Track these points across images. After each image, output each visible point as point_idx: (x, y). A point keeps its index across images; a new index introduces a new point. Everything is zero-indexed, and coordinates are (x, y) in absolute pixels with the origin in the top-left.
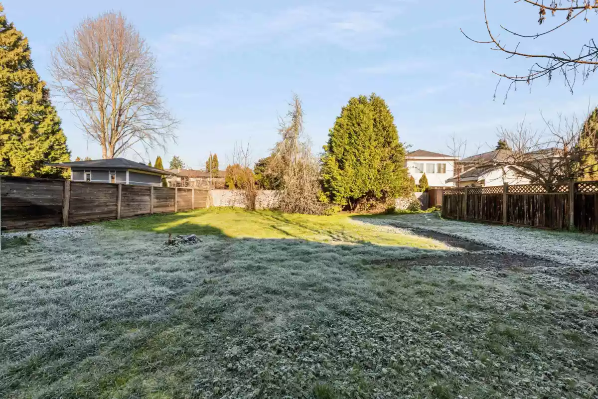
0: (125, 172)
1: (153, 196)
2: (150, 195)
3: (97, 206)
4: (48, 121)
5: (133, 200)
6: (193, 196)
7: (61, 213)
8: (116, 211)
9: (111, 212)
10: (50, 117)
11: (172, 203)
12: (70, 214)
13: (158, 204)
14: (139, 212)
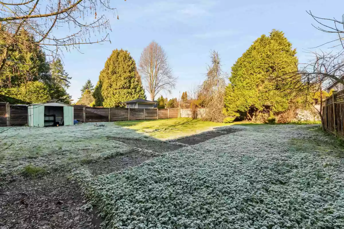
0: (136, 104)
1: (144, 112)
2: (143, 112)
3: (120, 116)
4: (139, 87)
5: (135, 114)
6: (168, 112)
7: (108, 118)
8: (128, 118)
9: (126, 118)
10: (139, 86)
11: (156, 115)
12: (111, 118)
13: (148, 116)
14: (138, 119)
